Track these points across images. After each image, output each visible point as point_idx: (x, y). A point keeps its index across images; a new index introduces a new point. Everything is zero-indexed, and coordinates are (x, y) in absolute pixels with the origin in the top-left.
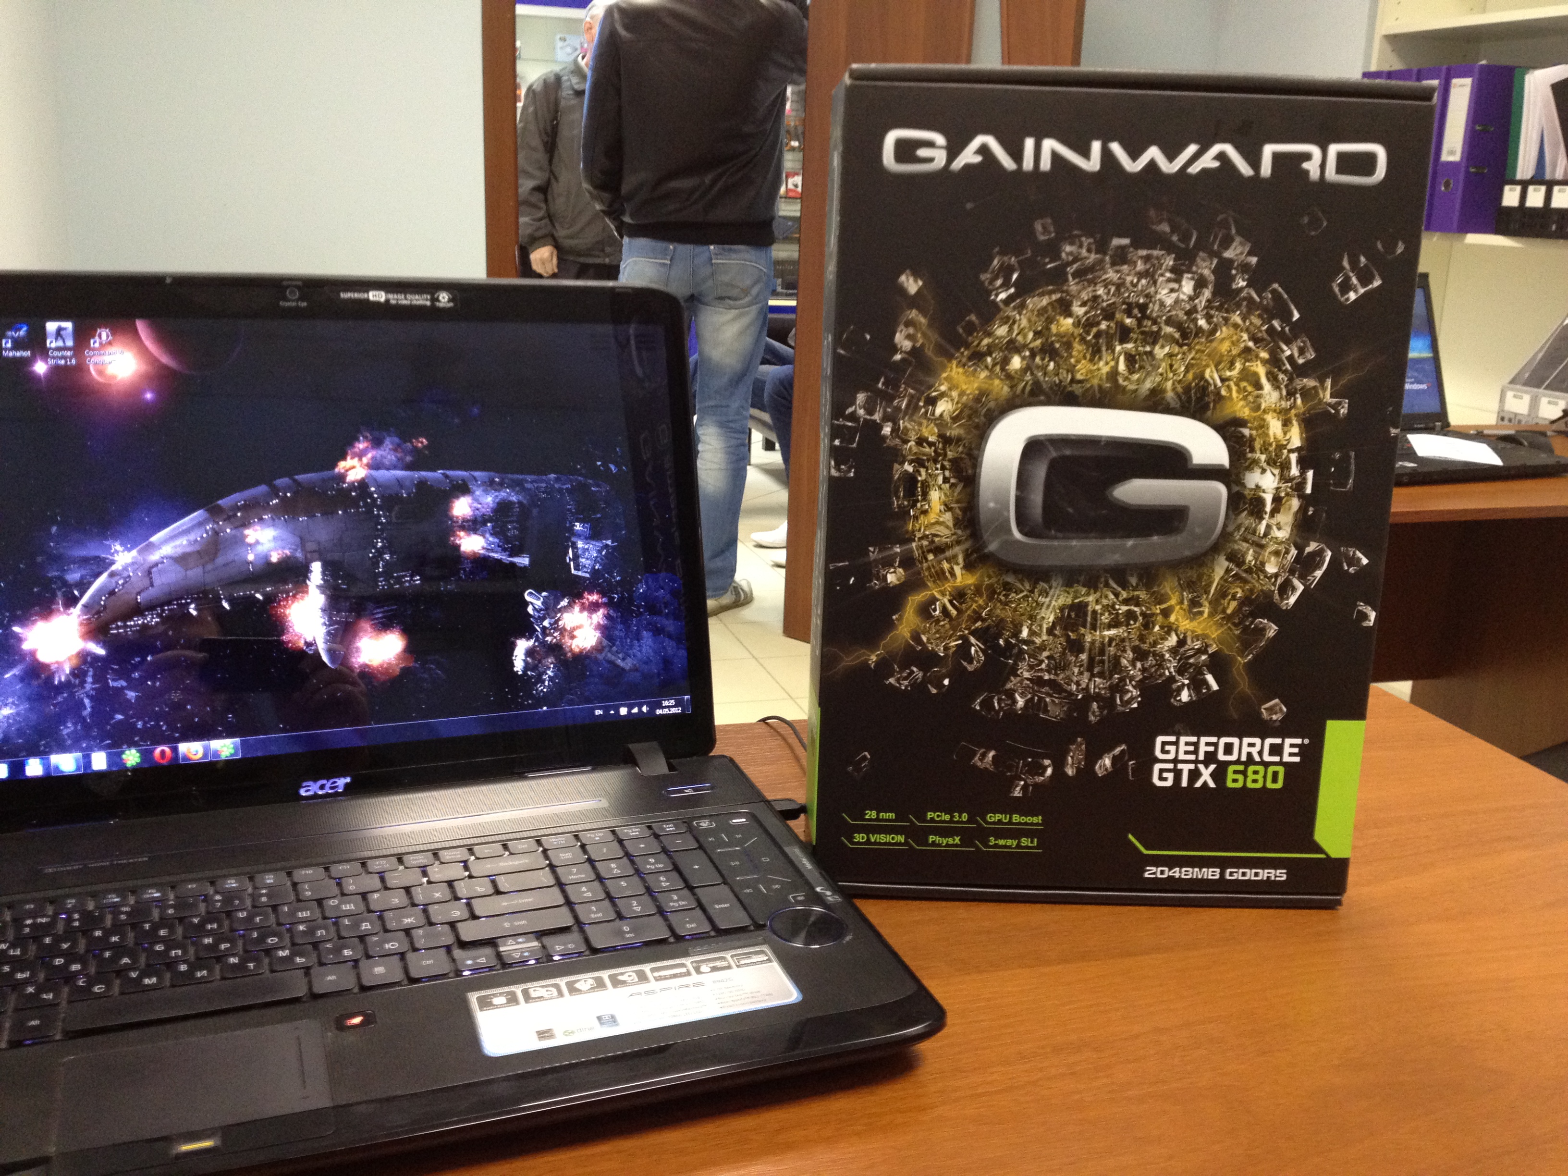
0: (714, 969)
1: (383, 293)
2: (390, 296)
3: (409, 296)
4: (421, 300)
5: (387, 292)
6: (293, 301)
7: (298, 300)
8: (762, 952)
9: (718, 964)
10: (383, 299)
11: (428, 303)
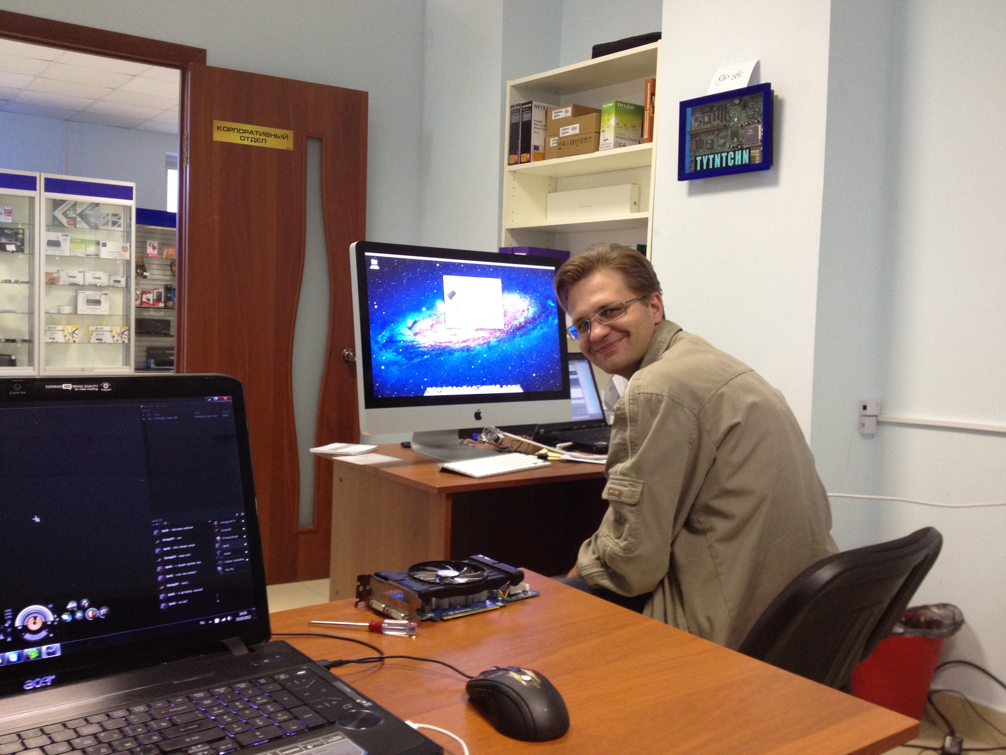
0: (314, 746)
1: (70, 385)
2: (75, 386)
3: (86, 386)
4: (93, 388)
5: (73, 384)
6: (17, 391)
7: (20, 391)
8: (338, 735)
9: (316, 743)
10: (70, 388)
11: (97, 389)
